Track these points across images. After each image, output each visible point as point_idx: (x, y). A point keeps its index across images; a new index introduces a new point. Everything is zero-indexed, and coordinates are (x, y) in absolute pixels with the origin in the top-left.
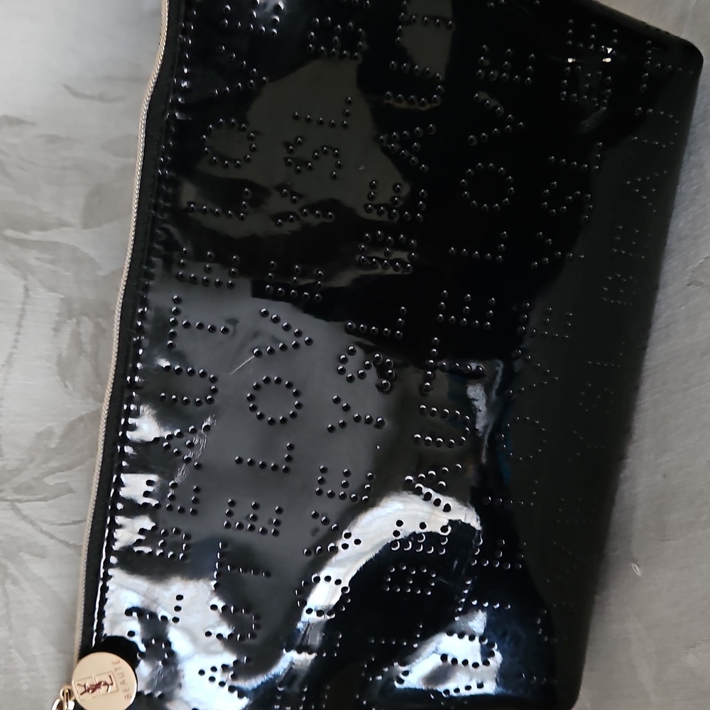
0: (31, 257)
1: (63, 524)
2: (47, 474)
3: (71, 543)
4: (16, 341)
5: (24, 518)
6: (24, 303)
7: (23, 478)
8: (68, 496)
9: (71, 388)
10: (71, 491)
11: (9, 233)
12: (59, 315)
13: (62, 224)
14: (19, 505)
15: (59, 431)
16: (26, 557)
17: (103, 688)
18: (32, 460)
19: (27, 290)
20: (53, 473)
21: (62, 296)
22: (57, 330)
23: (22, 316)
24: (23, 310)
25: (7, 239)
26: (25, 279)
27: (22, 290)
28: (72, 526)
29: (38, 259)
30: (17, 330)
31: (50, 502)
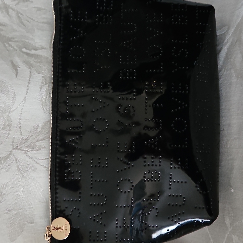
0: (32, 60)
1: (42, 159)
2: (37, 141)
3: (44, 166)
4: (27, 92)
5: (29, 157)
6: (30, 78)
7: (29, 142)
8: (44, 149)
9: (45, 110)
10: (45, 148)
11: (24, 50)
12: (42, 83)
13: (43, 48)
14: (27, 152)
15: (41, 125)
16: (30, 171)
17: (60, 230)
18: (31, 136)
19: (31, 73)
20: (39, 141)
21: (43, 76)
22: (41, 88)
23: (29, 83)
24: (30, 80)
25: (23, 52)
26: (30, 69)
27: (29, 73)
28: (45, 160)
29: (34, 61)
30: (27, 88)
31: (38, 151)
